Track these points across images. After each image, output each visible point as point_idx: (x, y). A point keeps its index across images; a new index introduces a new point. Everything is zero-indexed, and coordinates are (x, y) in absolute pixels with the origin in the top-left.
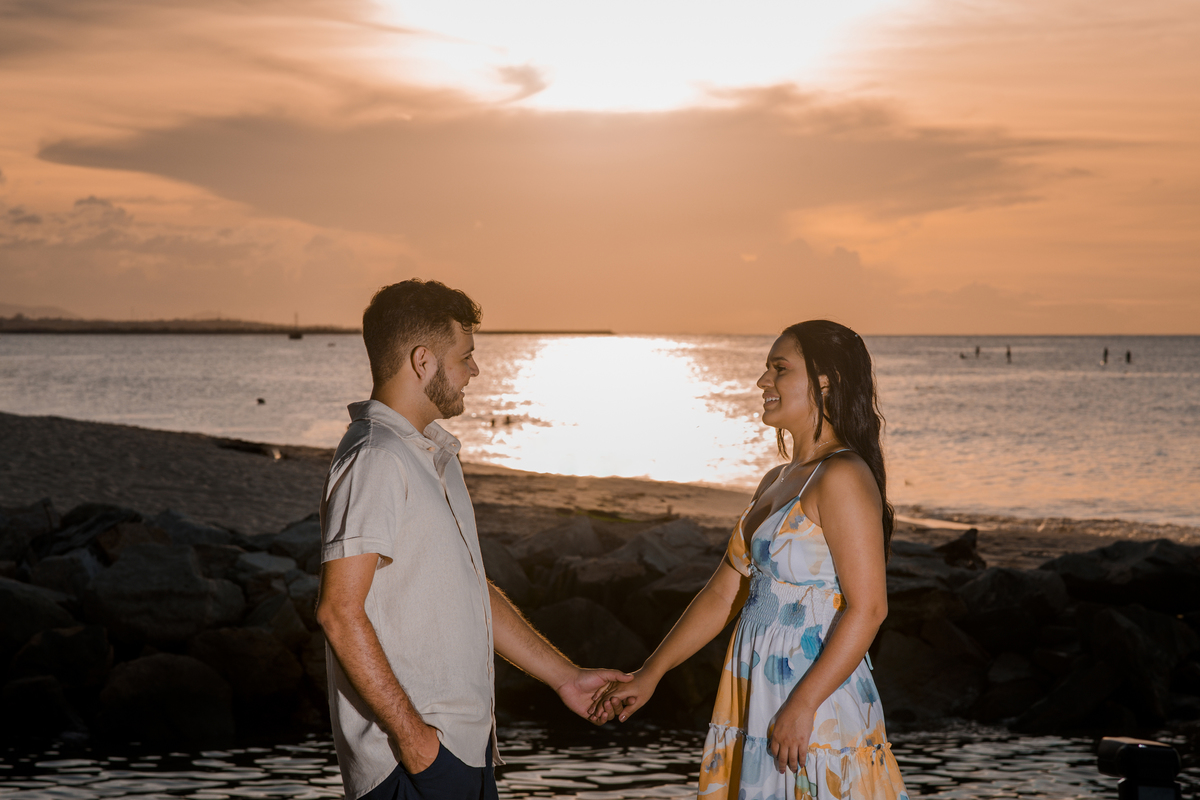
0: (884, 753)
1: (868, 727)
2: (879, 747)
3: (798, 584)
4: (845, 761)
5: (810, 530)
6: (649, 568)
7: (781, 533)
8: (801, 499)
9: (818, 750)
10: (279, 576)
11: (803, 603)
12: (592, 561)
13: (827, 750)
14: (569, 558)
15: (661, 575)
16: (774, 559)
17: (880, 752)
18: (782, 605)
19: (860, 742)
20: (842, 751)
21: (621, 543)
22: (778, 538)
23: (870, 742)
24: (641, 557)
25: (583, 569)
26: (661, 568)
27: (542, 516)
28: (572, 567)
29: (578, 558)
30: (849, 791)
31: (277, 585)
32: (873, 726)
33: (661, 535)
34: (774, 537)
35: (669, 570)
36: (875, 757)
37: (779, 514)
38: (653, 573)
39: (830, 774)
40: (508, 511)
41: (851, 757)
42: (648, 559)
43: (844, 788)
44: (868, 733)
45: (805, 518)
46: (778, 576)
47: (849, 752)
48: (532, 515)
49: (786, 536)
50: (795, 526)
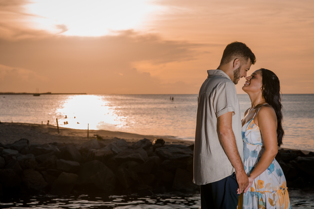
0: (285, 191)
1: (280, 184)
2: (284, 189)
3: (254, 144)
4: (274, 195)
5: (256, 128)
6: (114, 152)
7: (248, 130)
8: (254, 119)
9: (265, 193)
10: (14, 155)
11: (256, 150)
12: (98, 150)
13: (268, 192)
14: (93, 150)
15: (117, 154)
16: (246, 137)
17: (284, 191)
18: (250, 151)
19: (278, 189)
20: (273, 192)
21: (105, 146)
22: (247, 131)
23: (281, 188)
24: (111, 149)
25: (97, 152)
26: (117, 152)
27: (81, 139)
28: (93, 152)
29: (95, 150)
30: (275, 204)
31: (14, 157)
32: (282, 183)
33: (116, 143)
34: (246, 131)
35: (119, 153)
36: (283, 192)
37: (247, 124)
38: (115, 154)
39: (270, 199)
40: (72, 138)
41: (276, 194)
42: (113, 150)
43: (274, 203)
44: (280, 185)
45: (255, 125)
46: (248, 142)
47: (275, 192)
48: (79, 139)
49: (249, 130)
50: (252, 127)
